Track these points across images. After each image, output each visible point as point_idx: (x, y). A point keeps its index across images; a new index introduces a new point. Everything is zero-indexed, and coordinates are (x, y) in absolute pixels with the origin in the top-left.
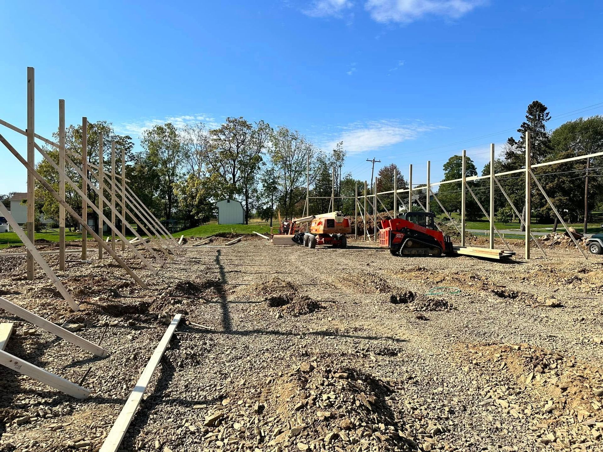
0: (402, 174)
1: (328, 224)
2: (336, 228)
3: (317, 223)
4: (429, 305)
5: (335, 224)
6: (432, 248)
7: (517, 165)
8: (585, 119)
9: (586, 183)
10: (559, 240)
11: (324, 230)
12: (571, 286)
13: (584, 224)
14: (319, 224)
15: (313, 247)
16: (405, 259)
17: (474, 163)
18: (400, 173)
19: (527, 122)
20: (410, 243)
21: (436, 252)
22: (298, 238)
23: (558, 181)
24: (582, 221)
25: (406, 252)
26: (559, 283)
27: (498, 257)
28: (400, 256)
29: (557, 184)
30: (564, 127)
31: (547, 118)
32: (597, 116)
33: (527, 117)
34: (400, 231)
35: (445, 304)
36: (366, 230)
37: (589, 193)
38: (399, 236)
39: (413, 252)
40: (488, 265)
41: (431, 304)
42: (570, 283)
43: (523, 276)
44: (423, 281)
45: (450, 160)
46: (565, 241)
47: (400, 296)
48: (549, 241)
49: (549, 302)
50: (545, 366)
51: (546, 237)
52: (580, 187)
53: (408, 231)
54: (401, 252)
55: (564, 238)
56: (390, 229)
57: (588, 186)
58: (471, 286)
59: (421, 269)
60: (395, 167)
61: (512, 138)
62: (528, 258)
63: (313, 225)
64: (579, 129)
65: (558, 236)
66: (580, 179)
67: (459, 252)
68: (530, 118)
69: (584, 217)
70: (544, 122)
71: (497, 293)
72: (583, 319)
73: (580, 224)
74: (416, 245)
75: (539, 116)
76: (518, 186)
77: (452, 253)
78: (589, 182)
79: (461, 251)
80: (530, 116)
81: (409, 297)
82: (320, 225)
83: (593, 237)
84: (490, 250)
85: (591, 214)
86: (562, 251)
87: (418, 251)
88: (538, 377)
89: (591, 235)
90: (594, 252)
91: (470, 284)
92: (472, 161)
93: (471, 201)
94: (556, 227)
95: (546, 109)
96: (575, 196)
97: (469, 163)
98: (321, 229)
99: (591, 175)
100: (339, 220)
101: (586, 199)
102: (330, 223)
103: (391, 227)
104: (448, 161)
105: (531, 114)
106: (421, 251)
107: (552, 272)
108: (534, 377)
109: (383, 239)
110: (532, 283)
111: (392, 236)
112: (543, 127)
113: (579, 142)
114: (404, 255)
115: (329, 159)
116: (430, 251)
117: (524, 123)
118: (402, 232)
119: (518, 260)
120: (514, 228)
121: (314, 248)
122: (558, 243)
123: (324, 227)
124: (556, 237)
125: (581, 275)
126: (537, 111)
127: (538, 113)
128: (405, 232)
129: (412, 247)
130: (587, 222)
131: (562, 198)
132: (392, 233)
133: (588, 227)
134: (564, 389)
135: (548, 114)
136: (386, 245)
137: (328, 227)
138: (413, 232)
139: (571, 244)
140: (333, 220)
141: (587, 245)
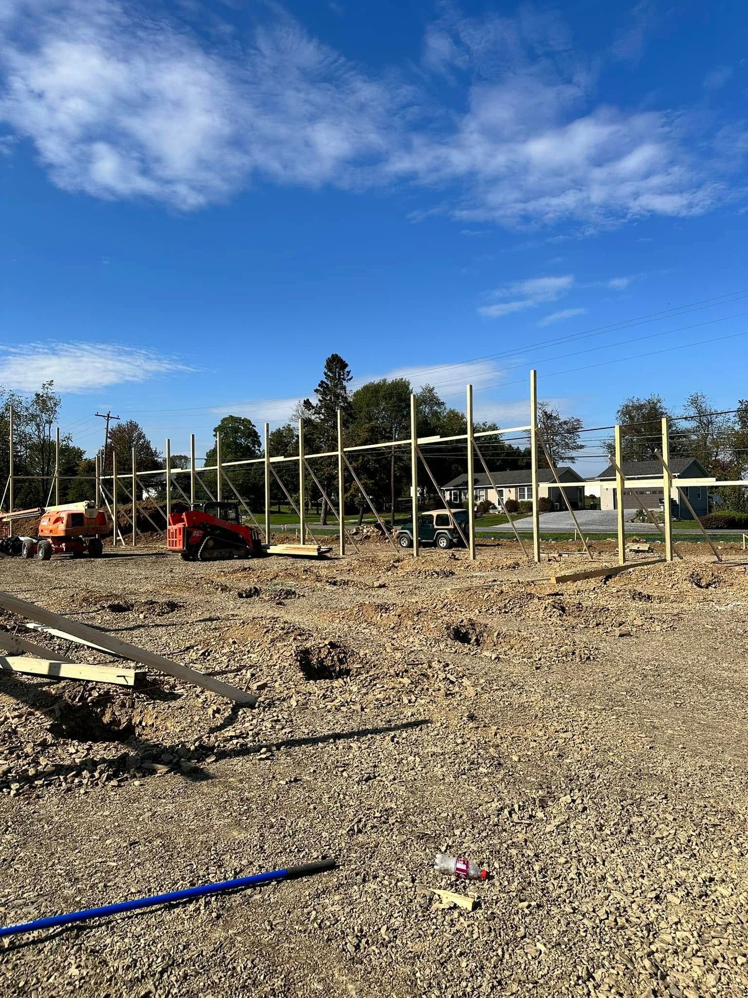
0: (148, 438)
1: (73, 520)
2: (86, 526)
3: (53, 520)
4: (281, 595)
5: (85, 521)
6: (238, 548)
7: (315, 436)
8: (389, 381)
9: (392, 464)
10: (369, 534)
11: (66, 531)
12: (390, 573)
13: (391, 514)
14: (58, 520)
15: (47, 557)
16: (204, 563)
17: (256, 429)
18: (144, 437)
19: (325, 380)
20: (211, 543)
21: (243, 552)
22: (9, 544)
23: (363, 460)
24: (388, 510)
25: (207, 555)
26: (380, 572)
27: (316, 554)
28: (199, 561)
29: (362, 464)
30: (366, 388)
31: (349, 377)
32: (402, 379)
33: (325, 374)
34: (198, 528)
35: (294, 593)
36: (116, 530)
37: (395, 475)
38: (197, 533)
39: (215, 554)
40: (308, 563)
41: (283, 594)
42: (389, 570)
43: (348, 568)
44: (256, 580)
45: (223, 421)
46: (374, 534)
47: (246, 593)
48: (358, 535)
49: (376, 584)
50: (387, 609)
51: (355, 531)
52: (386, 468)
53: (208, 528)
54: (200, 555)
55: (373, 531)
56: (184, 525)
57: (394, 467)
58: (305, 579)
59: (246, 569)
60: (136, 427)
61: (308, 400)
62: (343, 554)
63: (44, 523)
64: (382, 394)
65: (368, 529)
66: (386, 458)
67: (269, 551)
68: (329, 375)
69: (391, 506)
70: (345, 383)
71: (330, 583)
72: (403, 592)
73: (386, 515)
74: (218, 545)
75: (339, 373)
76: (317, 464)
77: (260, 552)
78: (395, 463)
79: (272, 550)
80: (329, 373)
81: (254, 593)
82: (58, 523)
83: (402, 529)
84: (301, 546)
85: (398, 501)
86: (372, 546)
87: (220, 553)
88: (384, 615)
89: (400, 527)
90: (404, 545)
91: (304, 577)
92: (253, 426)
93: (255, 484)
94: (362, 519)
95: (346, 365)
96: (381, 478)
97: (249, 428)
98: (61, 529)
99: (398, 454)
100: (91, 513)
101: (392, 484)
102: (75, 518)
103: (186, 522)
104: (220, 423)
105: (330, 370)
106: (224, 552)
107: (373, 562)
108: (381, 616)
109: (174, 539)
110: (358, 573)
111: (187, 534)
112: (344, 388)
113: (383, 410)
114: (204, 559)
115: (27, 409)
116: (235, 552)
117: (322, 382)
118: (201, 529)
119: (333, 557)
120: (311, 521)
121: (48, 559)
122: (368, 537)
123: (67, 526)
124: (365, 531)
125: (396, 564)
126: (336, 368)
127: (337, 370)
128: (204, 528)
129: (213, 548)
130: (363, 513)
131: (369, 482)
132: (187, 531)
133: (396, 518)
134: (399, 616)
135: (349, 372)
136: (180, 547)
137: (73, 525)
138: (214, 528)
139: (383, 537)
140: (81, 514)
141: (398, 538)
